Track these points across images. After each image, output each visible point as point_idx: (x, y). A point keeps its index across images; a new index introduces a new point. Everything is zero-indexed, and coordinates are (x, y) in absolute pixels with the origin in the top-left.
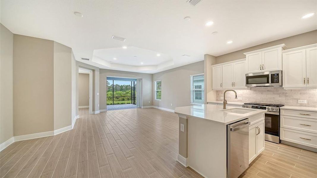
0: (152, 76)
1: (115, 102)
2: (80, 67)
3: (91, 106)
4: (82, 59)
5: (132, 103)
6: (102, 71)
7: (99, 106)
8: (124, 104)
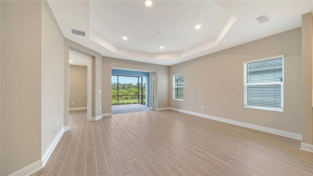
0: (169, 69)
1: (120, 102)
2: (71, 48)
3: (89, 108)
4: (74, 32)
5: (139, 103)
6: (105, 59)
7: (101, 109)
8: (131, 104)
